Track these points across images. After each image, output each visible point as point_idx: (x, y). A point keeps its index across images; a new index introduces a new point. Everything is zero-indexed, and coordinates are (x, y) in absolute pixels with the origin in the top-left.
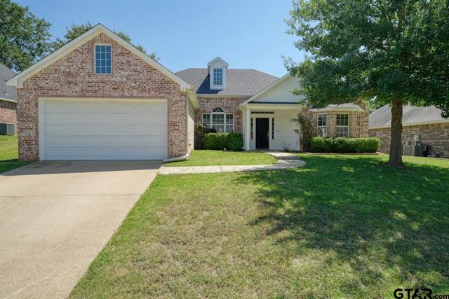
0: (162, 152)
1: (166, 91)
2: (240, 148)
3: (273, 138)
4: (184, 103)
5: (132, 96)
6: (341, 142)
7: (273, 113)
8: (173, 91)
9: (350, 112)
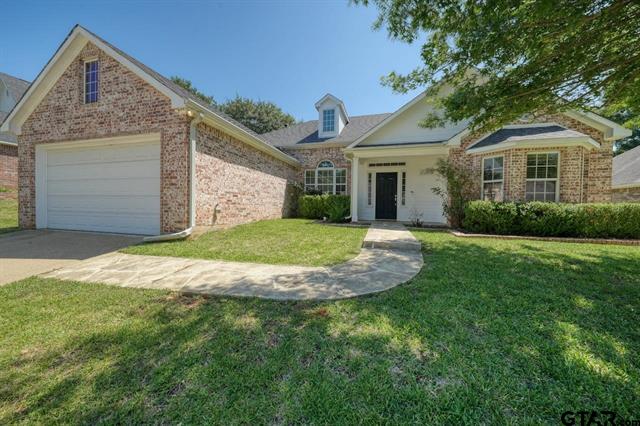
0: (152, 224)
1: (160, 118)
2: (342, 218)
3: (403, 203)
4: (184, 136)
5: (120, 133)
6: (539, 213)
7: (404, 164)
8: (170, 117)
9: (564, 150)
